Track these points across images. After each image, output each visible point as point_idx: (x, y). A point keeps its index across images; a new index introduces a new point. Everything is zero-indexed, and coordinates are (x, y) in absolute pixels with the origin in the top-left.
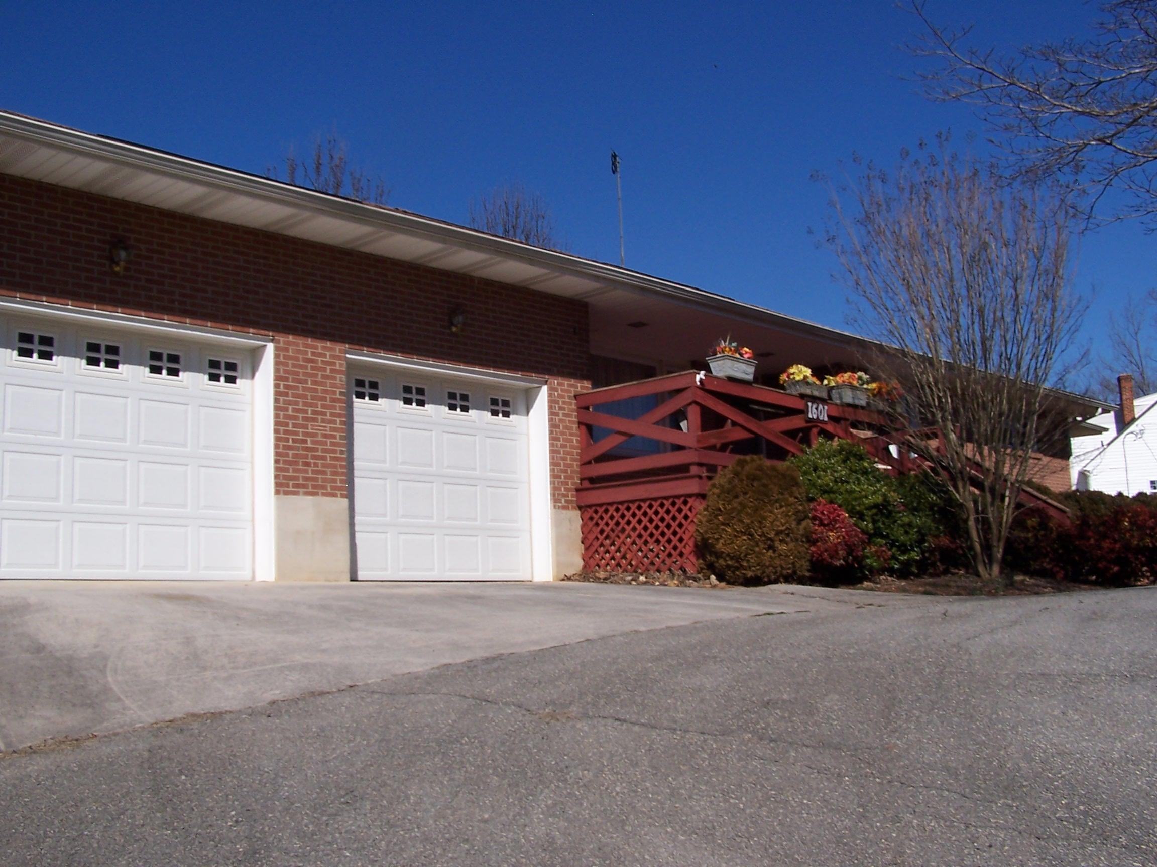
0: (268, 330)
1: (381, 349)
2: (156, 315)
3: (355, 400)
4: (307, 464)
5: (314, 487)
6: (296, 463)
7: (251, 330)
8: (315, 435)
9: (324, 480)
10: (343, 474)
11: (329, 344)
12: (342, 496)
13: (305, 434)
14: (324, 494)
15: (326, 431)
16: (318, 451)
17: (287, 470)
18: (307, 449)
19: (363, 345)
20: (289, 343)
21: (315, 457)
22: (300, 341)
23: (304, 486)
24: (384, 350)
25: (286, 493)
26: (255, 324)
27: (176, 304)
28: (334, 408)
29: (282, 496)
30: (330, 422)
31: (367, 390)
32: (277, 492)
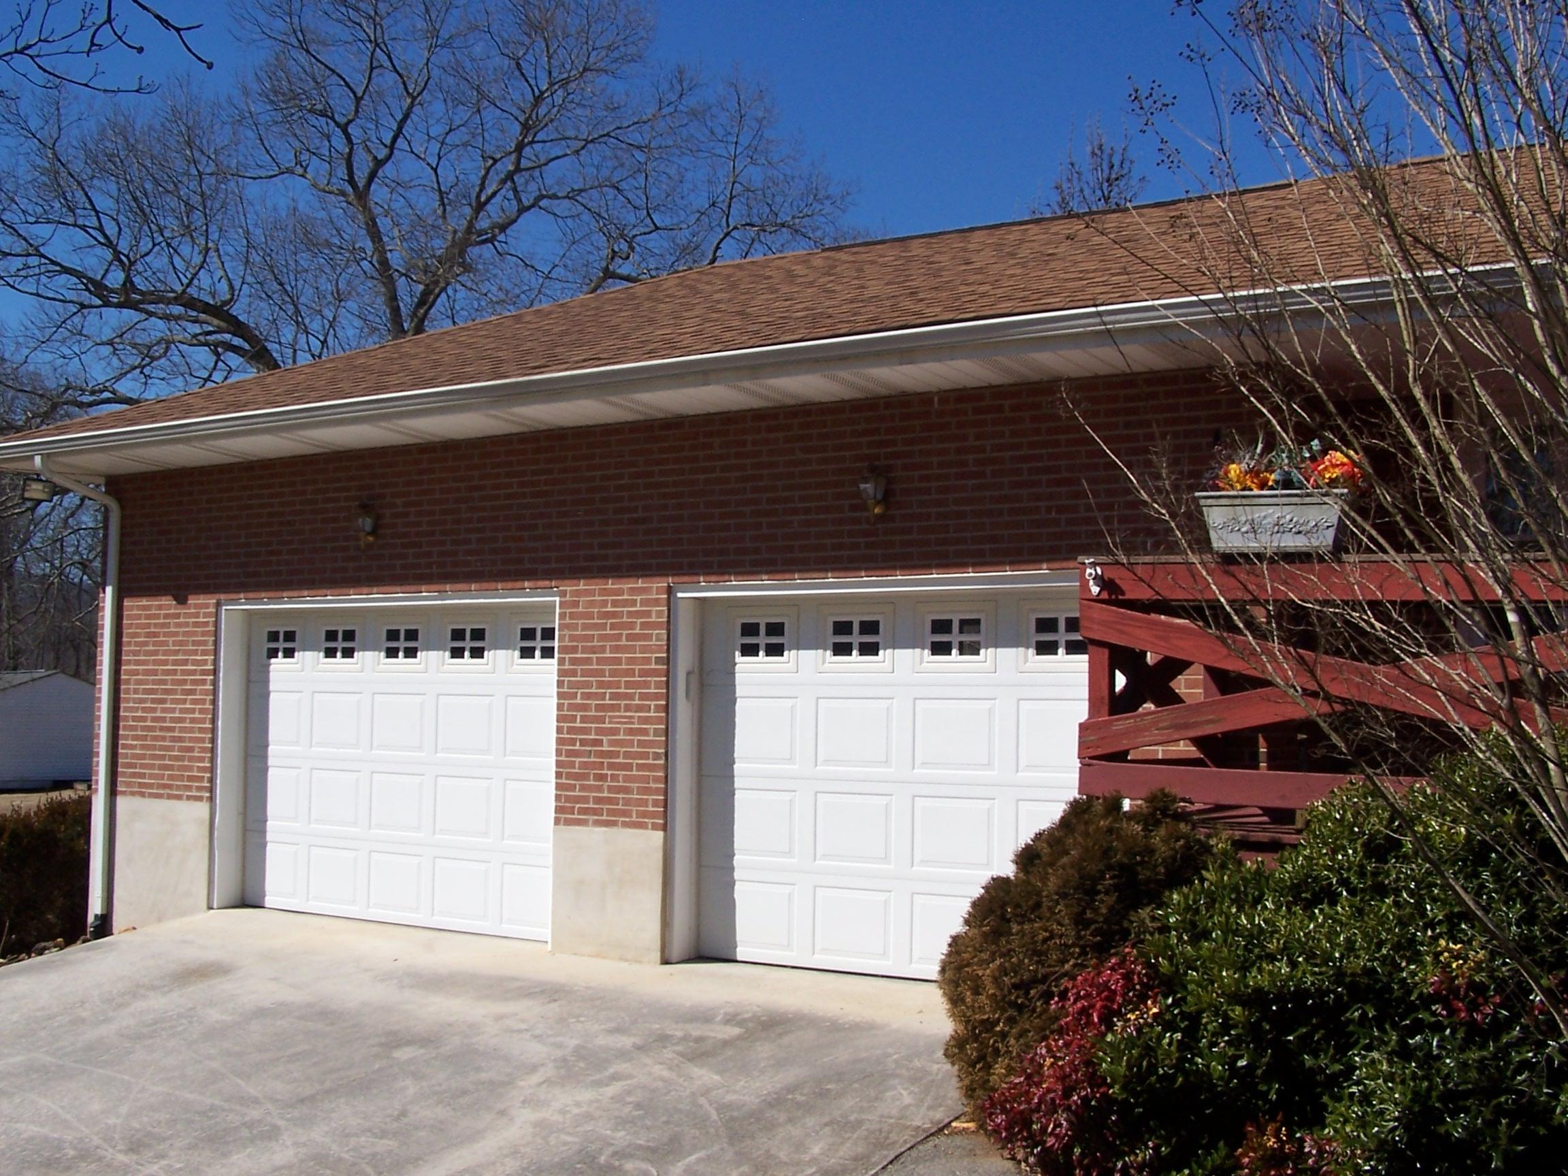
0: (551, 580)
1: (730, 574)
2: (413, 588)
3: (738, 657)
4: (602, 778)
5: (611, 812)
6: (585, 777)
7: (526, 584)
8: (615, 732)
9: (627, 802)
10: (657, 791)
11: (640, 583)
12: (655, 827)
13: (600, 731)
14: (626, 825)
15: (633, 723)
16: (618, 757)
17: (573, 788)
18: (602, 754)
19: (698, 574)
20: (577, 593)
21: (612, 766)
22: (595, 585)
23: (595, 812)
24: (736, 574)
25: (568, 822)
26: (531, 575)
27: (435, 569)
28: (646, 685)
29: (562, 827)
30: (639, 708)
31: (762, 640)
32: (557, 821)
